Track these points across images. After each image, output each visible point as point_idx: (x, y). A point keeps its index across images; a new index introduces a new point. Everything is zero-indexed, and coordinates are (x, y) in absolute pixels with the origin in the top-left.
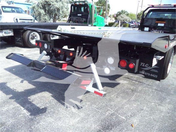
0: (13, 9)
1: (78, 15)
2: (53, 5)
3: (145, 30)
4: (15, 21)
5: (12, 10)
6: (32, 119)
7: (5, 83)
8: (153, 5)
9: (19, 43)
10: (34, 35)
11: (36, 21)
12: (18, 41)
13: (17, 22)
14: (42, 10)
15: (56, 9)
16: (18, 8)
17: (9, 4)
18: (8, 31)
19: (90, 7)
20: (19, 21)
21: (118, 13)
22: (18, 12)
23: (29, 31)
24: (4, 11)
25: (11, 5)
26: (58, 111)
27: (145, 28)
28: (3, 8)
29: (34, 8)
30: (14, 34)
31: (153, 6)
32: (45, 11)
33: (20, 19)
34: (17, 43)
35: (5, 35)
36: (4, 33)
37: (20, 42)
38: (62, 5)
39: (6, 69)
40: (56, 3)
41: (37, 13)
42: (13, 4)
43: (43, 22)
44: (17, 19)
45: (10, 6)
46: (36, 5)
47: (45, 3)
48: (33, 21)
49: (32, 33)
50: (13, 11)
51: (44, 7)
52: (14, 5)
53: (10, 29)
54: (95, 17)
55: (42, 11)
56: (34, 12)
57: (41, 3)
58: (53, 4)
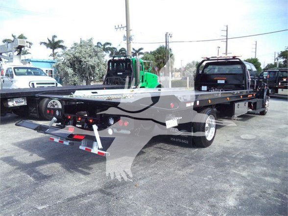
0: (29, 70)
1: (118, 74)
2: (85, 62)
3: (203, 90)
4: (31, 86)
5: (27, 71)
6: (37, 184)
7: (12, 157)
8: (209, 57)
9: (33, 114)
10: (54, 104)
11: (59, 85)
12: (33, 113)
13: (34, 86)
14: (70, 69)
15: (90, 68)
16: (35, 69)
17: (24, 63)
18: (21, 99)
19: (134, 62)
20: (36, 86)
21: (188, 65)
22: (36, 74)
23: (47, 99)
24: (16, 74)
25: (28, 65)
26: (65, 177)
27: (203, 87)
28: (16, 70)
29: (58, 66)
30: (27, 103)
31: (208, 59)
32: (74, 70)
33: (37, 84)
34: (31, 114)
35: (16, 105)
36: (14, 102)
37: (35, 113)
38: (98, 61)
39: (14, 144)
40: (89, 59)
41: (62, 73)
42: (29, 63)
43: (72, 84)
44: (33, 84)
45: (25, 66)
46: (61, 63)
47: (74, 59)
48: (55, 85)
49: (52, 101)
50: (29, 74)
51: (72, 65)
52: (31, 65)
53: (23, 97)
54: (143, 75)
55: (70, 71)
56: (59, 72)
57: (69, 60)
58: (85, 60)
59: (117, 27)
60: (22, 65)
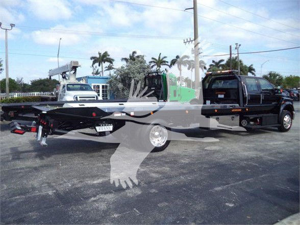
1: (152, 88)
4: (75, 100)
19: (164, 78)
20: (79, 99)
25: (81, 82)
29: (110, 82)
33: (80, 97)
41: (114, 88)
44: (76, 97)
47: (125, 75)
48: (95, 99)
51: (123, 81)
55: (120, 86)
59: (186, 41)
60: (77, 82)
